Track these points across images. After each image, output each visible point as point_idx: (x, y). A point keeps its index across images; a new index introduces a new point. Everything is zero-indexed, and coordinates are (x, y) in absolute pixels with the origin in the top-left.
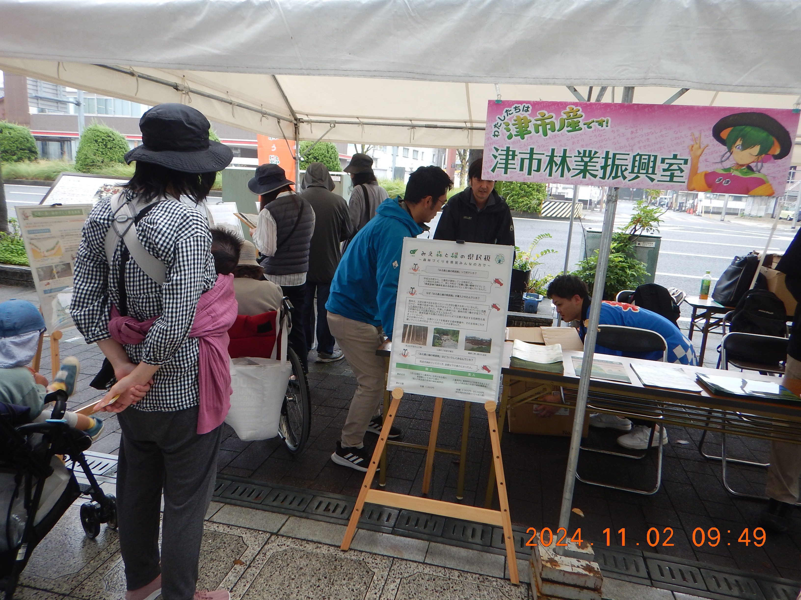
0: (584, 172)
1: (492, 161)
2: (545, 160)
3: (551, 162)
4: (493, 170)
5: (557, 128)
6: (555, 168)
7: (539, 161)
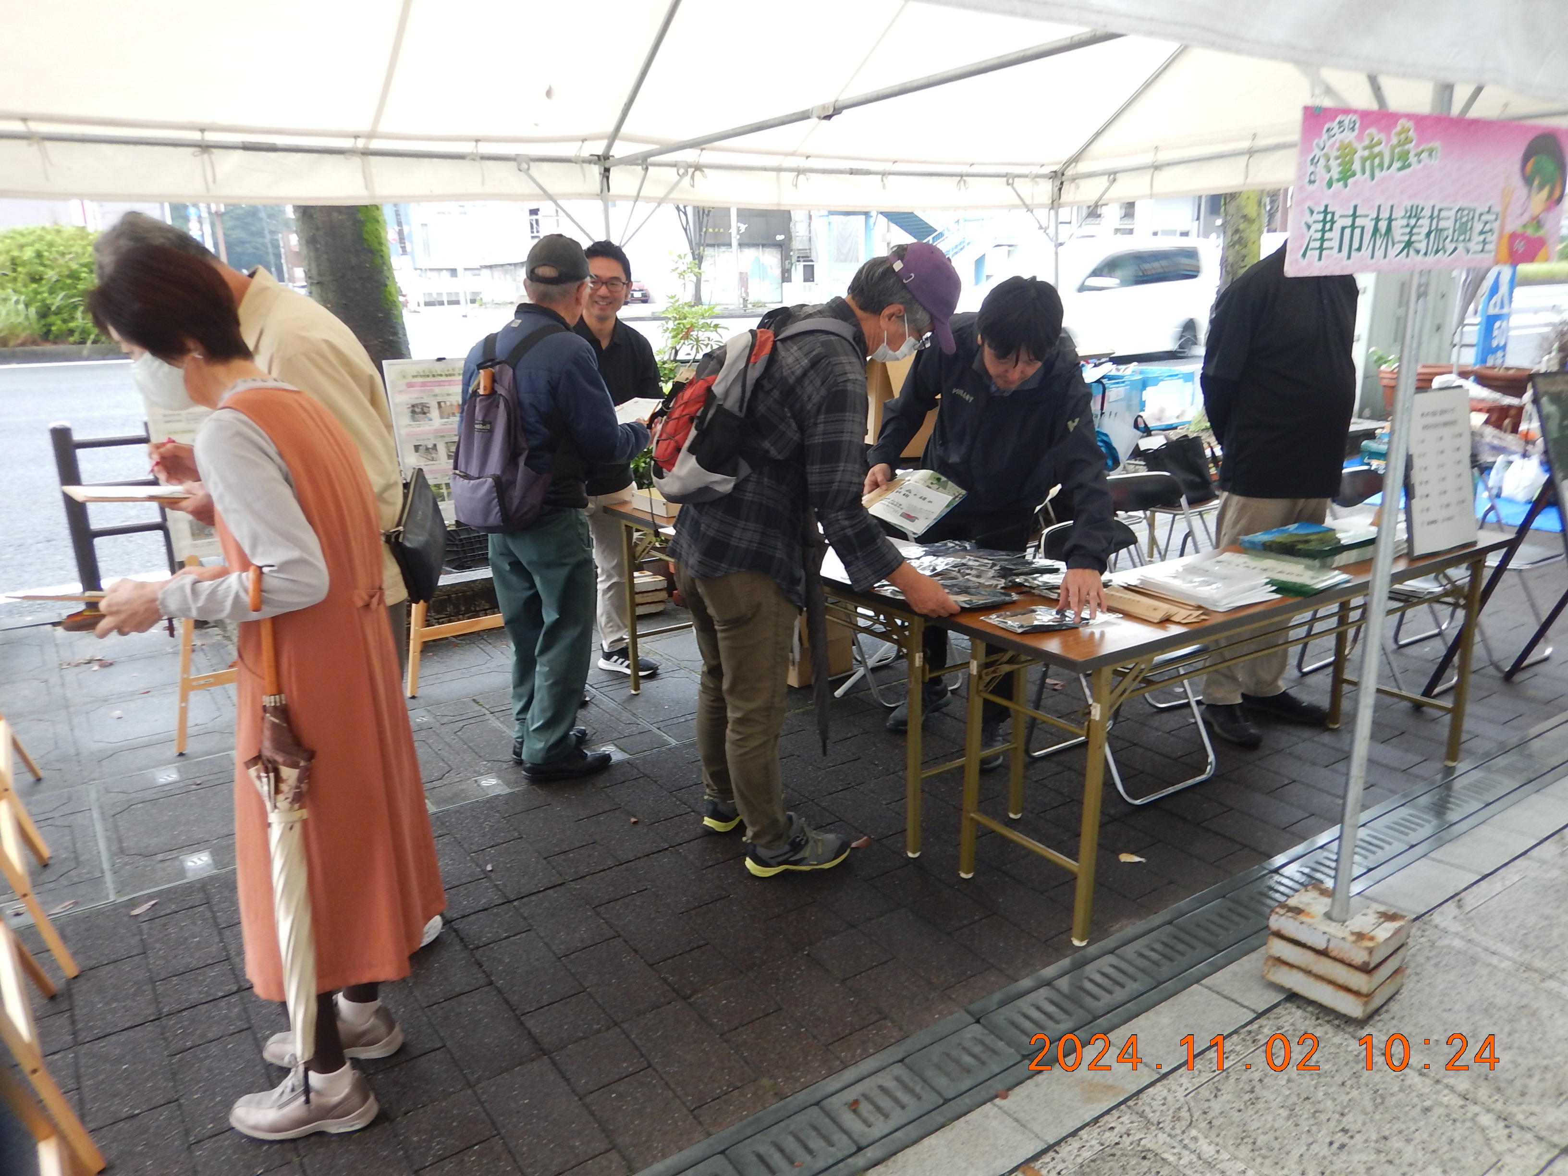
0: (1409, 244)
1: (1303, 236)
2: (1370, 226)
3: (1376, 230)
4: (1304, 255)
5: (1386, 165)
6: (1378, 242)
7: (1363, 228)
